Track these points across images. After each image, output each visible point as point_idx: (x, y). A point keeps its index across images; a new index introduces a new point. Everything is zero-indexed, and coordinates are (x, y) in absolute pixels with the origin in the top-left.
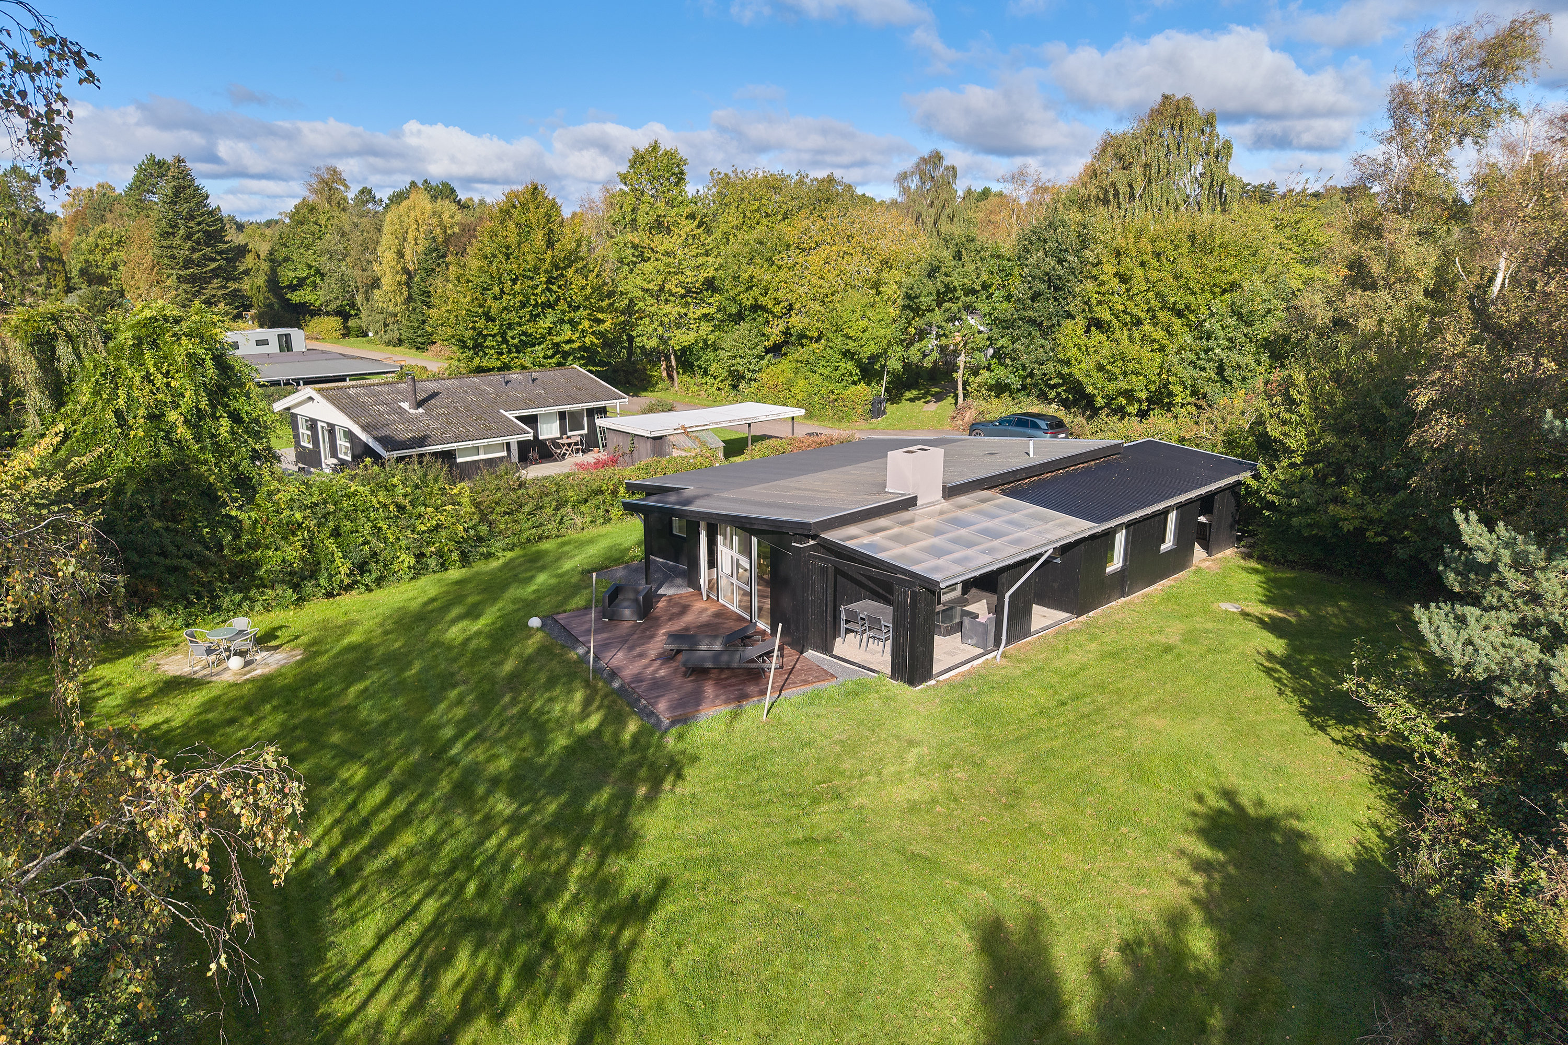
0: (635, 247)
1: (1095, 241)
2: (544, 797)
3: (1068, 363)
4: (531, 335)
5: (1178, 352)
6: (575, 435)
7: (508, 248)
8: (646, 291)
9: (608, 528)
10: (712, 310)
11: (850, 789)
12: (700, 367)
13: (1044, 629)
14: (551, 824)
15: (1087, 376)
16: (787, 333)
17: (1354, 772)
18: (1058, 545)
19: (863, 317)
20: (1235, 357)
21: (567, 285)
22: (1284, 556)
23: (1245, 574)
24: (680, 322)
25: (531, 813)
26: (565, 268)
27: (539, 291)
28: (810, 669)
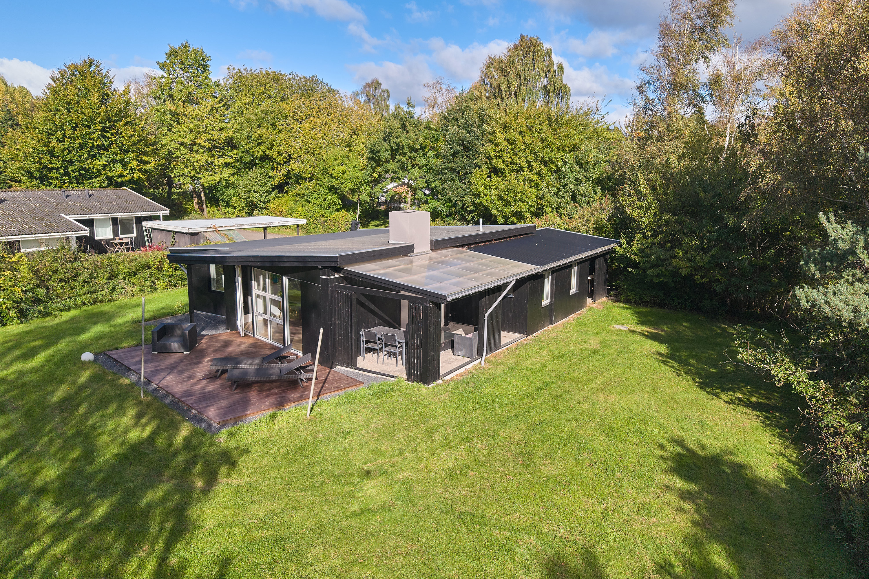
0: (173, 114)
1: (490, 118)
2: (93, 500)
3: (478, 196)
4: (88, 170)
5: (547, 187)
6: (126, 238)
7: (69, 104)
8: (182, 144)
9: (155, 295)
10: (232, 160)
11: (393, 466)
12: (223, 200)
13: (508, 344)
14: (100, 524)
15: (492, 203)
16: (288, 175)
17: (749, 421)
18: (518, 277)
19: (342, 164)
20: (582, 188)
21: (118, 133)
22: (641, 299)
23: (620, 310)
24: (208, 166)
25: (80, 517)
26: (116, 121)
27: (95, 136)
28: (340, 379)
